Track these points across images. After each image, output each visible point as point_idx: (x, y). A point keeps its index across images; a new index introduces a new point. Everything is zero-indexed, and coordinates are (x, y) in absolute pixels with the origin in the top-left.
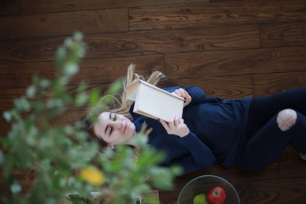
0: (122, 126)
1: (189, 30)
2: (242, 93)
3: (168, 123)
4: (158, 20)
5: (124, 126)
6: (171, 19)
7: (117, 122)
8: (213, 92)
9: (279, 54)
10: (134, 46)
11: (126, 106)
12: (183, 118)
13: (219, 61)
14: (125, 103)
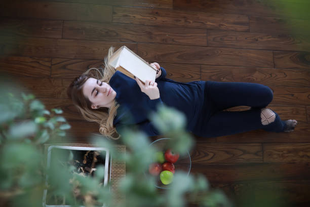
0: (106, 90)
1: (157, 27)
2: (192, 77)
3: (144, 84)
4: (134, 17)
5: (108, 91)
6: (145, 18)
7: (102, 87)
8: (172, 75)
9: (220, 52)
10: (115, 34)
11: (107, 78)
12: (156, 82)
13: (178, 52)
14: (107, 76)
